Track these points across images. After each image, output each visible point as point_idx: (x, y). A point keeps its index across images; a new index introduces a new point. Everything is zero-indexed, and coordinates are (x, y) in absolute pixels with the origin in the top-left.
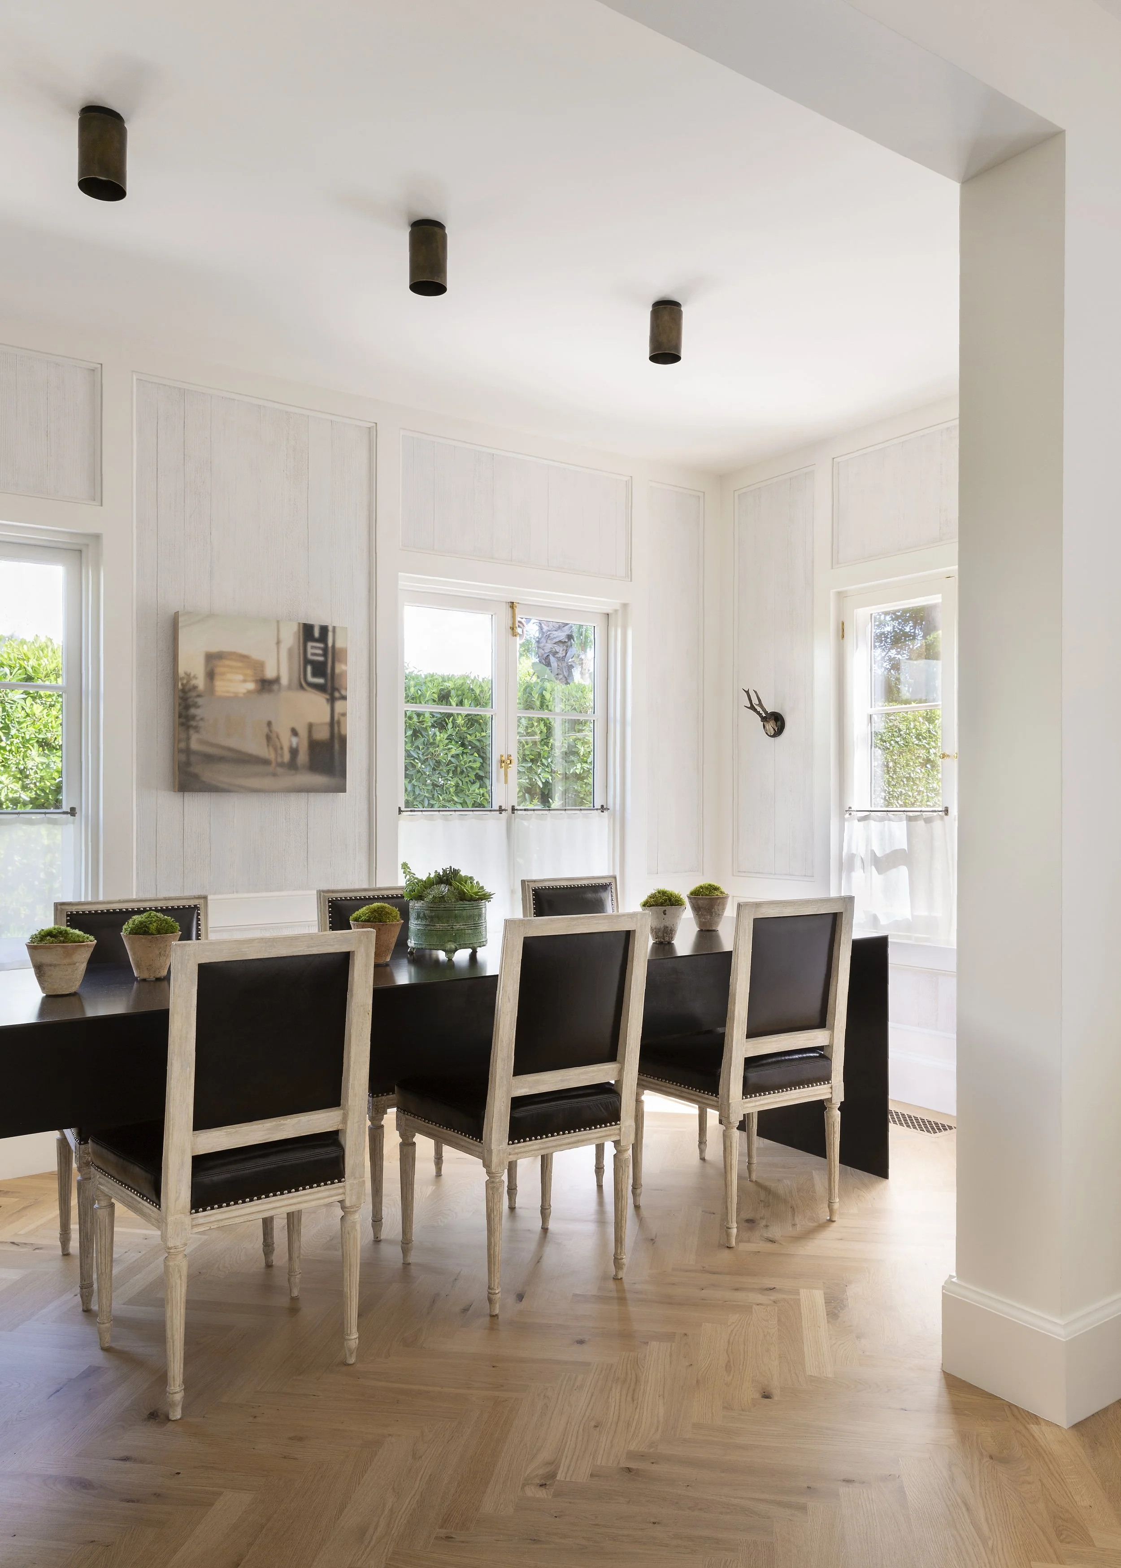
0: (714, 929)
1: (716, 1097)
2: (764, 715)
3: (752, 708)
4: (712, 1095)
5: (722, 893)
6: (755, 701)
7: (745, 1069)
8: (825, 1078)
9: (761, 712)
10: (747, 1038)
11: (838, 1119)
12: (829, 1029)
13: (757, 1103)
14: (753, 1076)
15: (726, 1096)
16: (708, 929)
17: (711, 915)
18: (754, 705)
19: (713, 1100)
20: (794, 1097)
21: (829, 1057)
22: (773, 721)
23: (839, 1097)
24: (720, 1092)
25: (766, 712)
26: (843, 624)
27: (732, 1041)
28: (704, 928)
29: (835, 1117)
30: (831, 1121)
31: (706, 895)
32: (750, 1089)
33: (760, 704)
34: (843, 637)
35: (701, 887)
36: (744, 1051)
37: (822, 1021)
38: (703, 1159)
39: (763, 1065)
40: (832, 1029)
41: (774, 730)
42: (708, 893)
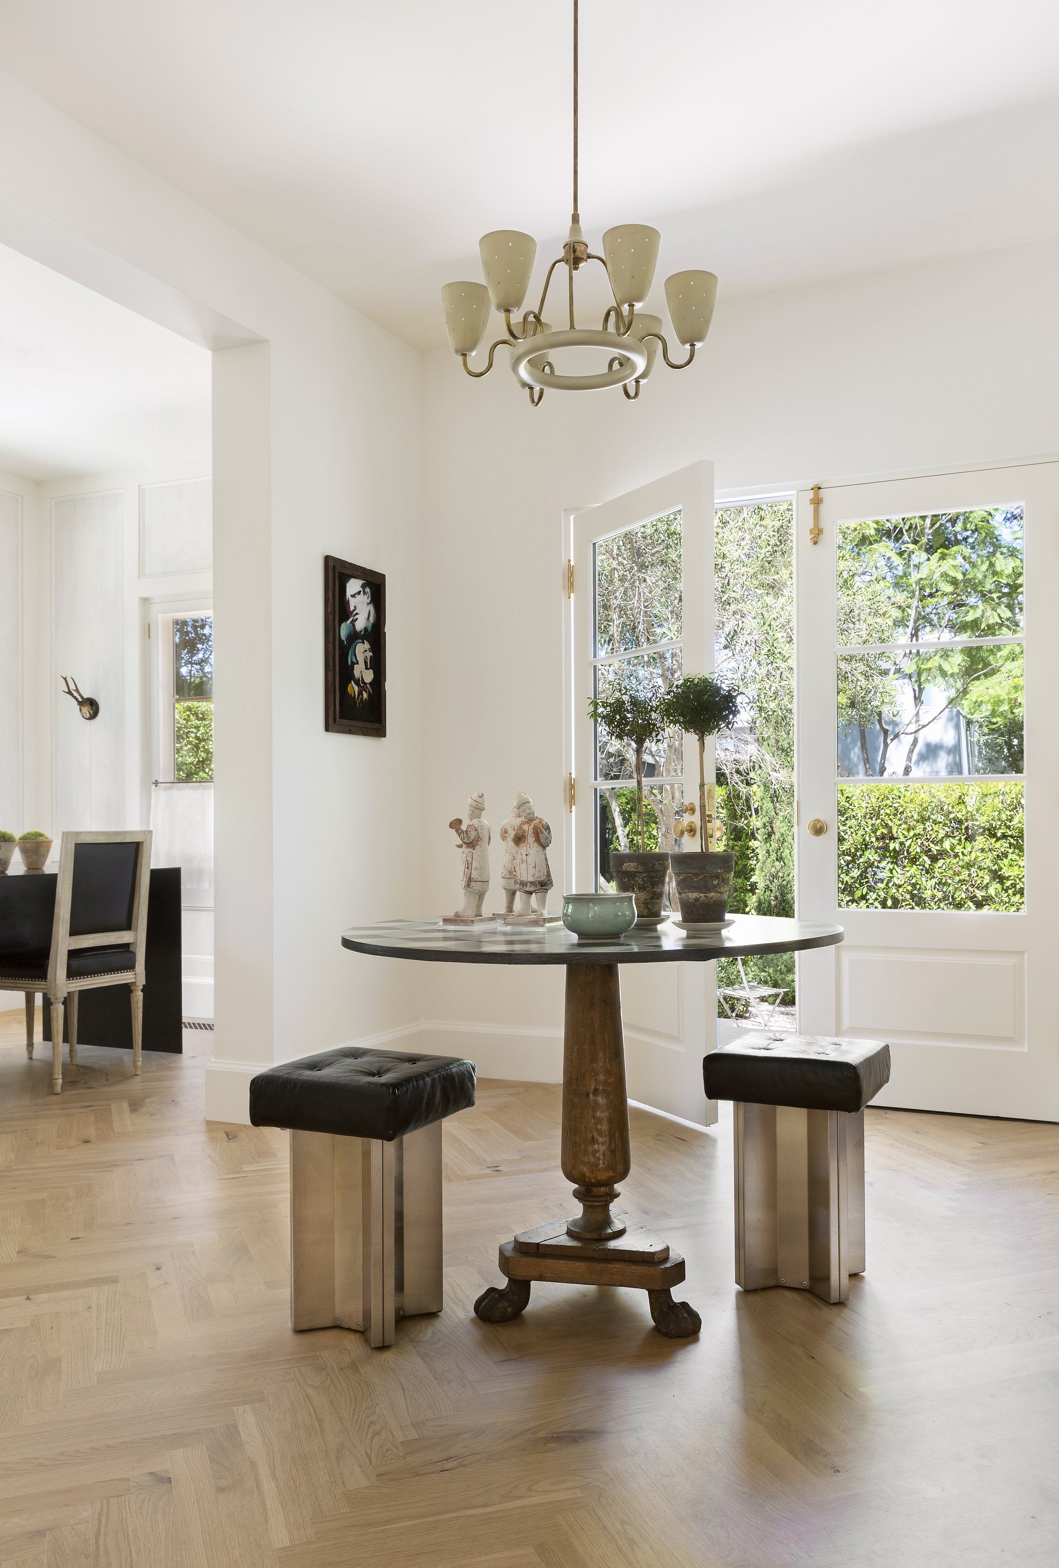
0: (40, 867)
1: (45, 981)
2: (80, 700)
3: (70, 693)
4: (42, 981)
5: (46, 838)
6: (72, 687)
7: (68, 959)
8: (131, 967)
9: (78, 697)
10: (70, 935)
11: (141, 998)
12: (134, 931)
13: (78, 984)
14: (75, 963)
15: (53, 979)
16: (34, 867)
17: (37, 856)
18: (72, 691)
19: (43, 985)
20: (107, 980)
21: (134, 951)
22: (89, 706)
23: (141, 981)
24: (48, 977)
25: (82, 697)
26: (149, 626)
27: (58, 937)
28: (31, 867)
29: (138, 997)
30: (135, 999)
31: (33, 839)
32: (72, 974)
33: (77, 690)
34: (149, 637)
35: (29, 834)
36: (67, 945)
37: (128, 925)
38: (31, 1058)
39: (80, 957)
40: (136, 930)
41: (90, 713)
42: (34, 838)
